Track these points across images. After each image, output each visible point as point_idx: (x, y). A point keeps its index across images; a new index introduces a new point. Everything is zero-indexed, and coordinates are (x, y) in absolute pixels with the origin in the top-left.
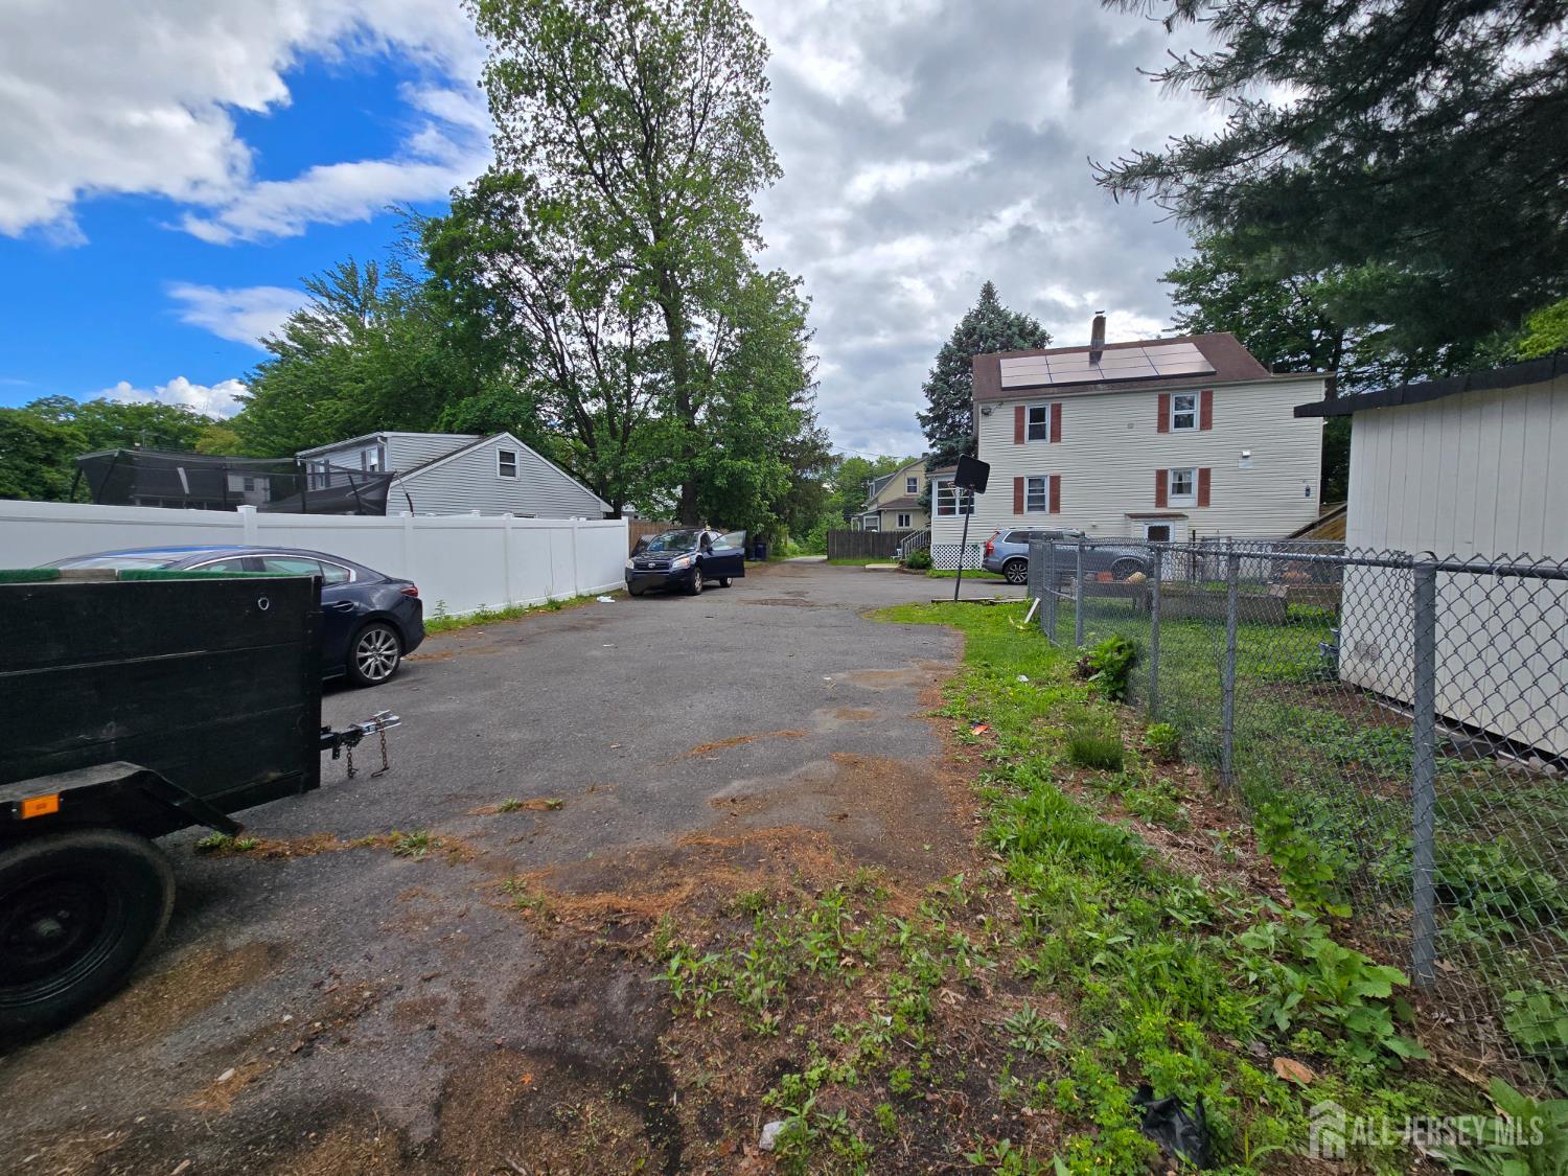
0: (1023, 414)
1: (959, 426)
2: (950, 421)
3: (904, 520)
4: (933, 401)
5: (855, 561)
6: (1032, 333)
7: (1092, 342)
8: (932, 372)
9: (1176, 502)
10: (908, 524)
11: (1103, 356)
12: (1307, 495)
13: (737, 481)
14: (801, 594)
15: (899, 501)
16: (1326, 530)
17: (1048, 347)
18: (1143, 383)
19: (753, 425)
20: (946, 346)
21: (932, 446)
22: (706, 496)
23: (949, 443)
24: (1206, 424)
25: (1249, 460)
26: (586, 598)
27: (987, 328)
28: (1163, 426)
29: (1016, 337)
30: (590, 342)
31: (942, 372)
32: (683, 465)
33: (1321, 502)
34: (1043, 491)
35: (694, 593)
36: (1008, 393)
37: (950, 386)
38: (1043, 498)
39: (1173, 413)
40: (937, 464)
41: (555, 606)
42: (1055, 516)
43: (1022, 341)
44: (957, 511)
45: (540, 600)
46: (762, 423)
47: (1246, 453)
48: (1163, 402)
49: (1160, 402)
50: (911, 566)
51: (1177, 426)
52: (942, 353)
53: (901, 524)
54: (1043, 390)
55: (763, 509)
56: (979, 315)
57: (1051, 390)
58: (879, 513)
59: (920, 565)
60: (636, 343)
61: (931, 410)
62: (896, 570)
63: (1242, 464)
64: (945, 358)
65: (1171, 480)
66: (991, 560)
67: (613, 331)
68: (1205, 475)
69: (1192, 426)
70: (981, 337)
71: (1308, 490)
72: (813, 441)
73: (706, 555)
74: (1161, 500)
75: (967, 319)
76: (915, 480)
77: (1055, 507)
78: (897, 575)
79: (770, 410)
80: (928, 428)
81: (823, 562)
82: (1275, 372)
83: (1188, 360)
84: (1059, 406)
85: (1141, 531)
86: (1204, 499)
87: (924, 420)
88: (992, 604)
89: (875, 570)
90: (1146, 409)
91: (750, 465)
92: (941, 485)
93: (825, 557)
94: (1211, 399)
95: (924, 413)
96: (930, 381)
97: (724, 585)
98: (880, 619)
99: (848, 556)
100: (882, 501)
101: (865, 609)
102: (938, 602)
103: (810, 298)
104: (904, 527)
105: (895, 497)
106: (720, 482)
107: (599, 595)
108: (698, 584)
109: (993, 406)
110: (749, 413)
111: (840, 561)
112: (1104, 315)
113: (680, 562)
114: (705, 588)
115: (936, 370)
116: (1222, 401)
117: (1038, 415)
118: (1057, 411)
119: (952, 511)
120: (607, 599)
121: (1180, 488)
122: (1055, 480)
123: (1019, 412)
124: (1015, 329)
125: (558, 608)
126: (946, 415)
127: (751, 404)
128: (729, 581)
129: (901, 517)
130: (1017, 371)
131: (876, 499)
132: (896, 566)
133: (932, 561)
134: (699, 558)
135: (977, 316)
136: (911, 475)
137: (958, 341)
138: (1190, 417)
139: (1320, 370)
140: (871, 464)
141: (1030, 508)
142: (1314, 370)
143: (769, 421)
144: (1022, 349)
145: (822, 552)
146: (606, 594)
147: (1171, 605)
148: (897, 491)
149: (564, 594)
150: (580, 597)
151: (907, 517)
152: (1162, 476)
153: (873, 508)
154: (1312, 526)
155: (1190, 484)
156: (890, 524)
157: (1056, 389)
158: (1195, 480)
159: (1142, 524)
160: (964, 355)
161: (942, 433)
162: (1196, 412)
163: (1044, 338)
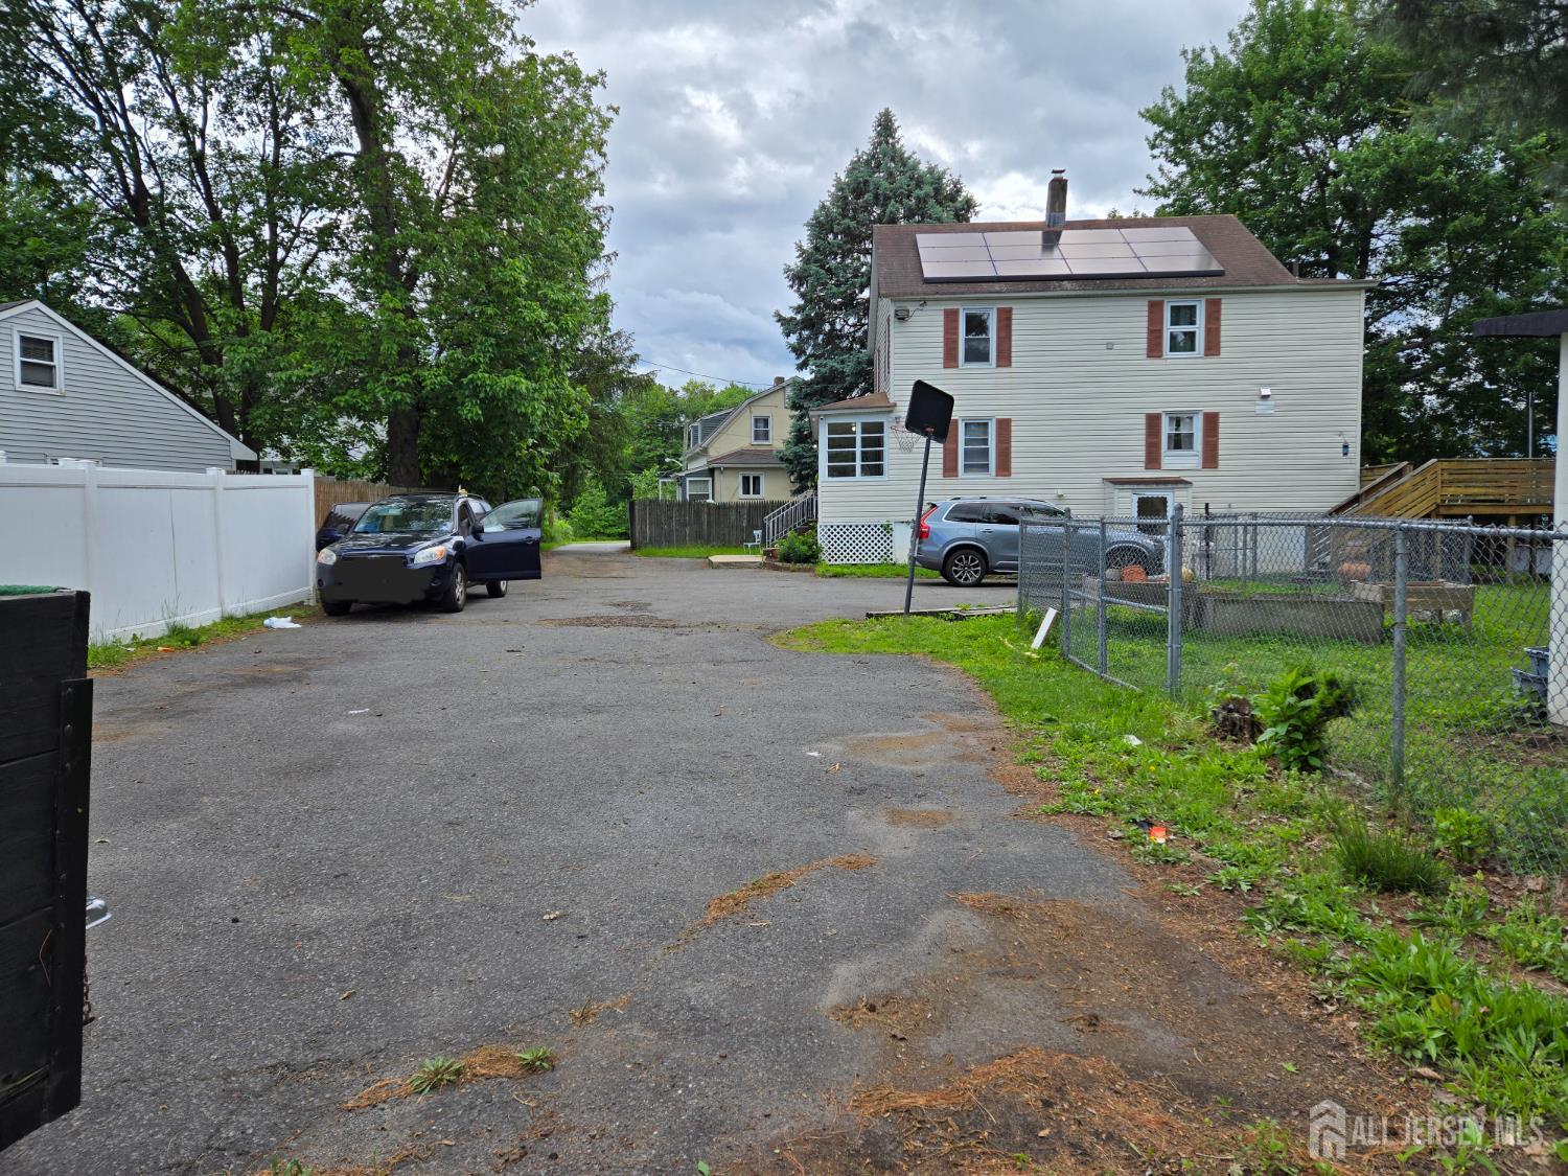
0: (956, 321)
1: (840, 337)
2: (827, 327)
3: (751, 484)
4: (803, 296)
5: (683, 551)
6: (953, 197)
7: (1049, 217)
8: (800, 248)
9: (1173, 462)
10: (757, 491)
11: (1062, 240)
12: (1345, 454)
13: (502, 412)
14: (637, 606)
15: (741, 453)
16: (1378, 504)
17: (973, 220)
18: (1127, 283)
19: (528, 316)
20: (823, 207)
21: (802, 366)
22: (434, 436)
23: (831, 363)
24: (1213, 348)
25: (1269, 402)
26: (240, 621)
27: (885, 184)
28: (1154, 350)
29: (932, 201)
30: (190, 144)
31: (816, 248)
32: (401, 380)
33: (1362, 465)
34: (985, 441)
35: (451, 607)
36: (933, 287)
37: (829, 270)
38: (986, 452)
39: (1168, 329)
40: (808, 396)
41: (185, 640)
42: (1005, 480)
43: (939, 209)
44: (858, 470)
45: (155, 628)
46: (544, 314)
47: (1266, 391)
48: (1155, 310)
49: (1151, 312)
50: (786, 558)
51: (1174, 348)
52: (816, 218)
53: (746, 491)
54: (985, 286)
55: (539, 462)
56: (872, 162)
57: (997, 287)
58: (711, 472)
59: (804, 558)
60: (287, 153)
61: (799, 309)
62: (762, 566)
63: (1261, 407)
64: (821, 226)
65: (1166, 429)
66: (924, 548)
67: (241, 129)
68: (1211, 421)
69: (1193, 349)
70: (876, 196)
71: (1346, 447)
72: (607, 352)
73: (470, 541)
74: (1153, 460)
75: (854, 168)
76: (766, 421)
77: (1004, 468)
78: (767, 573)
79: (555, 293)
80: (793, 339)
81: (625, 551)
82: (1301, 276)
83: (1181, 250)
84: (1009, 311)
85: (1126, 504)
86: (1211, 459)
87: (788, 325)
88: (958, 617)
89: (728, 565)
90: (1131, 319)
91: (524, 385)
92: (833, 429)
93: (628, 543)
94: (1218, 312)
95: (788, 314)
96: (795, 262)
97: (495, 592)
98: (802, 645)
99: (669, 543)
100: (713, 453)
101: (765, 632)
102: (878, 616)
103: (616, 111)
104: (751, 496)
105: (735, 448)
106: (471, 411)
107: (267, 615)
108: (459, 591)
109: (911, 307)
110: (519, 294)
111: (660, 551)
112: (1064, 176)
113: (428, 553)
114: (471, 598)
115: (807, 245)
116: (1236, 316)
117: (976, 325)
118: (1005, 319)
119: (850, 472)
120: (284, 623)
121: (1178, 442)
122: (1004, 426)
123: (951, 317)
124: (928, 189)
125: (194, 643)
126: (820, 318)
127: (524, 280)
128: (503, 585)
129: (746, 480)
130: (939, 254)
131: (705, 451)
132: (759, 559)
133: (820, 550)
134: (458, 546)
135: (868, 163)
136: (760, 411)
137: (841, 199)
138: (1191, 336)
139: (1340, 276)
140: (672, 391)
141: (967, 468)
142: (1333, 275)
143: (554, 309)
144: (939, 220)
145: (623, 536)
146: (281, 612)
147: (1230, 614)
148: (736, 437)
149: (201, 615)
150: (229, 619)
151: (756, 479)
152: (1153, 422)
153: (700, 464)
154: (1356, 499)
155: (1191, 436)
156: (728, 491)
157: (1003, 286)
158: (1198, 429)
159: (1128, 494)
160: (853, 224)
161: (816, 346)
162: (1199, 328)
163: (969, 204)
